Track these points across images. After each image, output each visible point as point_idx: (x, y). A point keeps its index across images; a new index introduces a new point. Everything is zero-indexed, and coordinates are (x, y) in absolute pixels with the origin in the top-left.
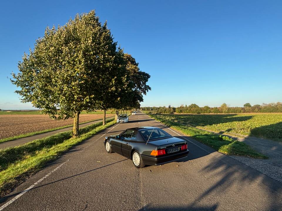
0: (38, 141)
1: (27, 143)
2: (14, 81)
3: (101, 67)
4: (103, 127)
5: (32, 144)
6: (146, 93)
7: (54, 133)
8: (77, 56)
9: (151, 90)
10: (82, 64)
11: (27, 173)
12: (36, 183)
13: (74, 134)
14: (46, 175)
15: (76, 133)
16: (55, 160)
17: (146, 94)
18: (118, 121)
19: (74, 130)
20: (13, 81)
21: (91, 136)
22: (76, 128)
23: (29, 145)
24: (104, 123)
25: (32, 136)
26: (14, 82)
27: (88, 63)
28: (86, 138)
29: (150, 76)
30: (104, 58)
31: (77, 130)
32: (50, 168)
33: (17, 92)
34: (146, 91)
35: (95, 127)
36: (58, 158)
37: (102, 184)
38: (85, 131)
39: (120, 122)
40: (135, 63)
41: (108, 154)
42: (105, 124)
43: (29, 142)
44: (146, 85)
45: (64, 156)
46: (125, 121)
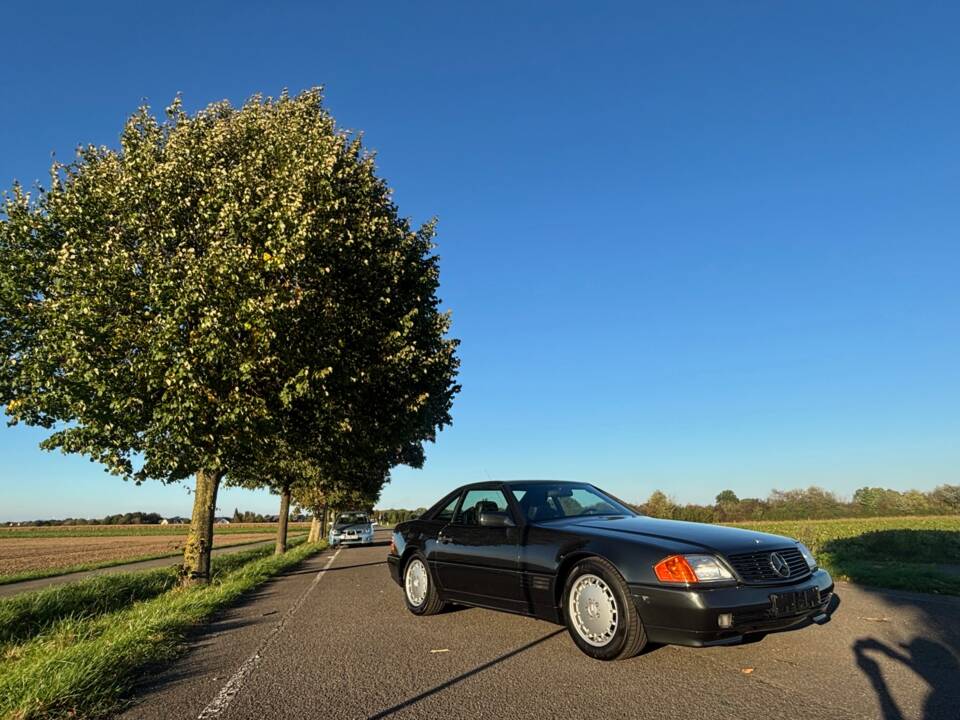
3: (366, 262)
6: (434, 434)
8: (277, 206)
9: (451, 424)
13: (189, 568)
15: (201, 563)
17: (433, 440)
19: (191, 551)
22: (202, 543)
24: (279, 546)
28: (250, 586)
31: (206, 548)
34: (437, 426)
42: (285, 550)
45: (205, 643)
46: (364, 536)
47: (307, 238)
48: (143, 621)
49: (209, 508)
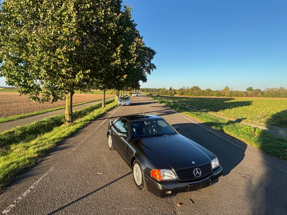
0: (18, 129)
1: (3, 132)
4: (102, 110)
5: (10, 133)
6: (150, 72)
7: (43, 117)
9: (156, 69)
10: (74, 20)
13: (67, 120)
15: (70, 118)
16: (32, 167)
17: (150, 74)
18: (119, 103)
19: (67, 115)
22: (69, 113)
23: (5, 134)
24: (103, 105)
25: (15, 120)
27: (83, 21)
29: (156, 52)
30: (106, 15)
31: (71, 114)
34: (151, 70)
35: (93, 109)
36: (37, 164)
38: (81, 114)
39: (121, 104)
40: (139, 36)
44: (150, 63)
45: (48, 158)
46: (127, 103)
47: (76, 22)
49: (70, 104)
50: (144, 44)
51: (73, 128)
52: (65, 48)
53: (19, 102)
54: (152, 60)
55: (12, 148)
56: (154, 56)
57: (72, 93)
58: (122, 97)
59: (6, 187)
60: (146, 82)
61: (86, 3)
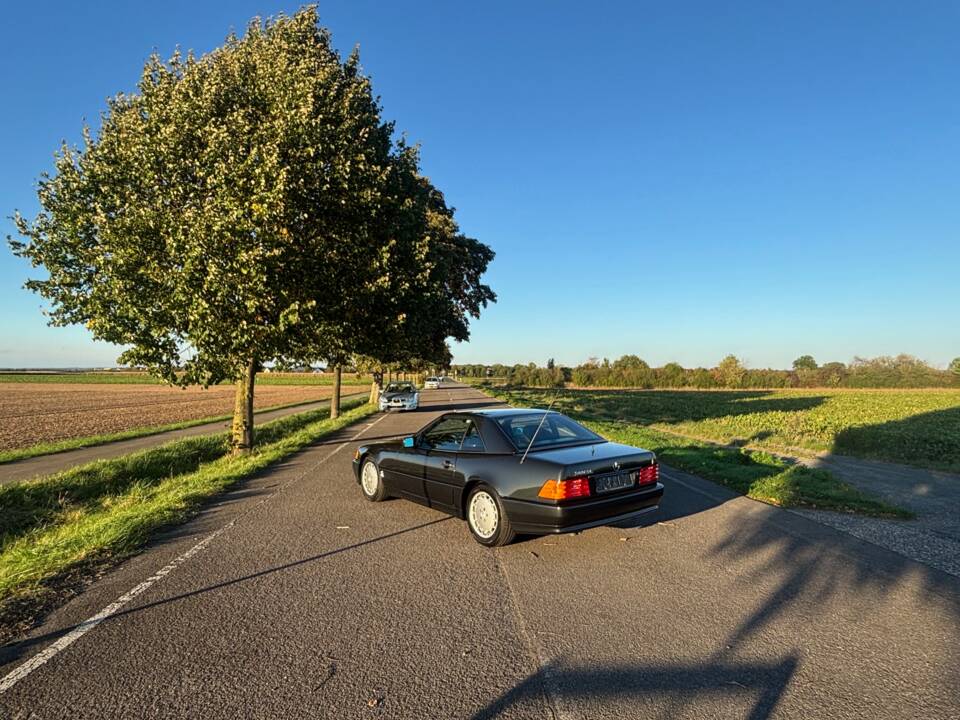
0: (104, 465)
1: (65, 472)
2: (24, 245)
3: (343, 202)
4: (333, 423)
5: (83, 473)
6: (477, 310)
7: (162, 442)
8: (260, 161)
9: (495, 301)
10: (279, 187)
11: (88, 563)
12: (126, 598)
13: (237, 441)
14: (159, 572)
15: (245, 437)
16: (182, 524)
17: (478, 317)
19: (237, 429)
20: (16, 245)
21: (295, 449)
22: (245, 423)
23: (74, 476)
24: (334, 412)
25: (79, 449)
26: (23, 249)
27: (299, 186)
28: (280, 456)
29: (495, 253)
30: (354, 171)
31: (249, 427)
32: (168, 548)
33: (33, 285)
34: (481, 303)
35: (300, 424)
36: (190, 519)
37: (373, 599)
39: (389, 407)
40: (444, 206)
41: (371, 504)
42: (338, 415)
43: (74, 465)
44: (478, 284)
45: (213, 510)
46: (407, 404)
47: (285, 190)
48: (206, 477)
49: (247, 396)
50: (456, 229)
51: (256, 460)
52: (259, 251)
53: (59, 411)
54: (482, 275)
55: (104, 505)
56: (490, 265)
57: (257, 368)
58: (392, 385)
59: (142, 546)
60: (467, 339)
61: (306, 146)
